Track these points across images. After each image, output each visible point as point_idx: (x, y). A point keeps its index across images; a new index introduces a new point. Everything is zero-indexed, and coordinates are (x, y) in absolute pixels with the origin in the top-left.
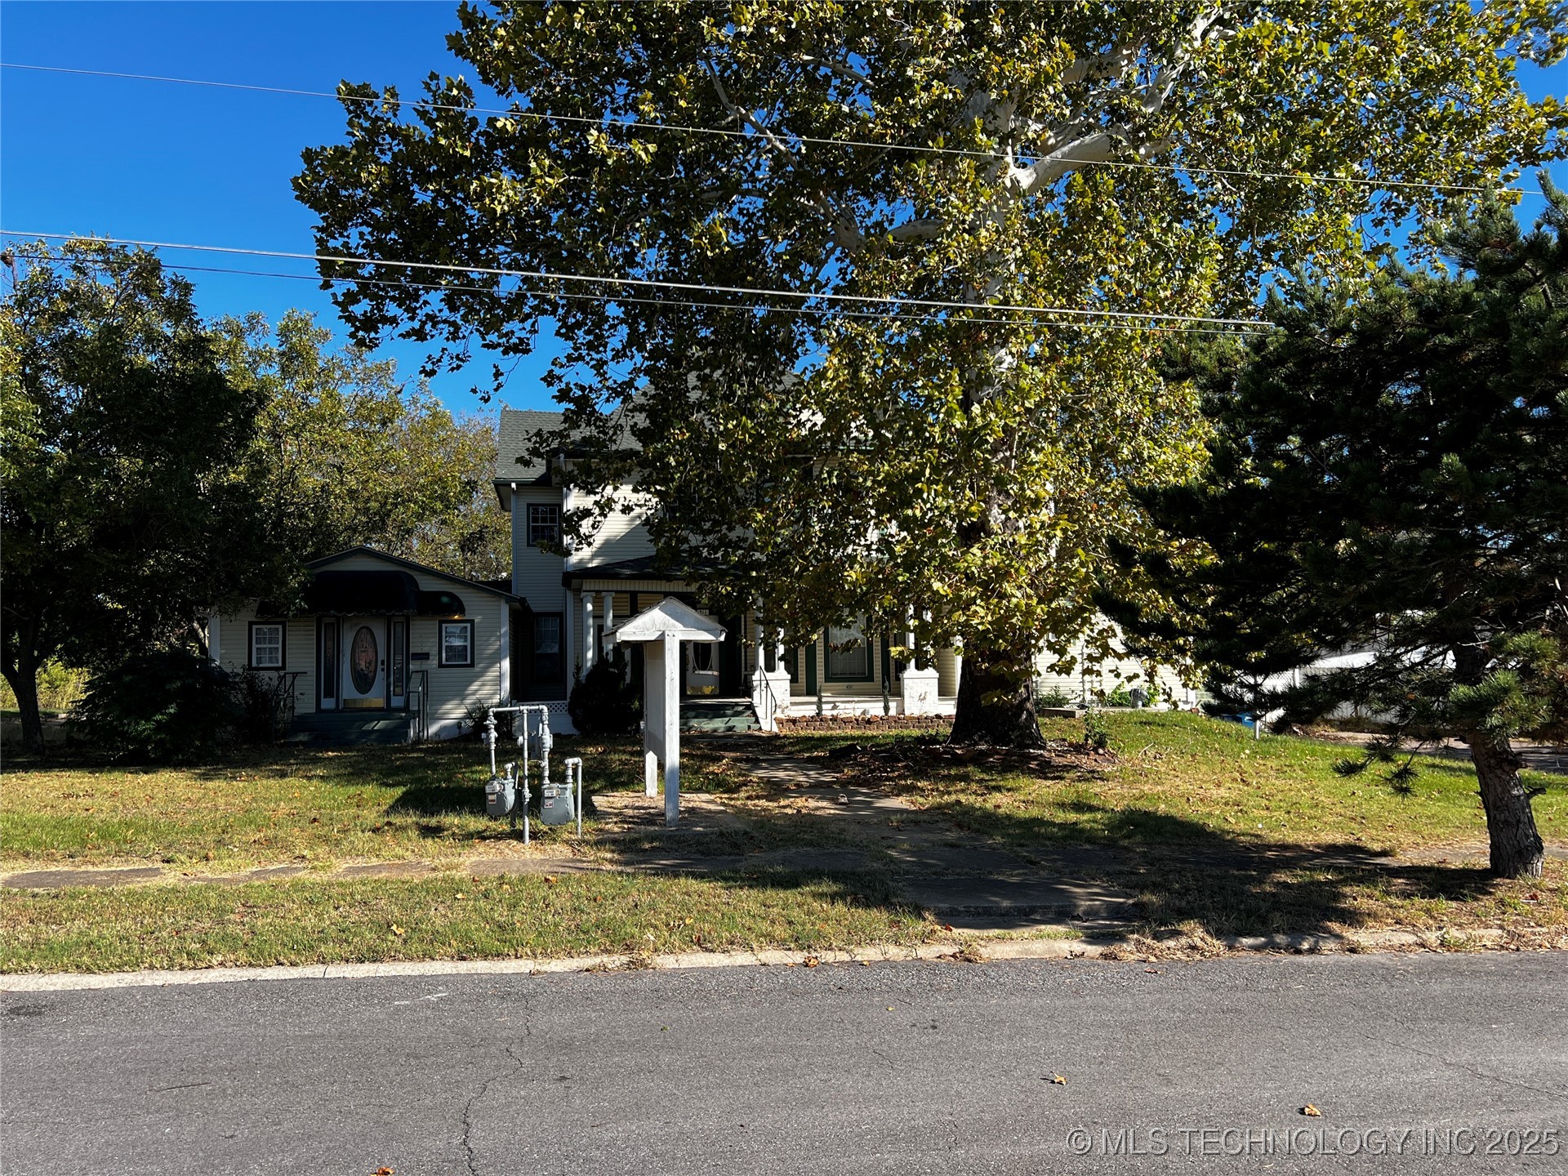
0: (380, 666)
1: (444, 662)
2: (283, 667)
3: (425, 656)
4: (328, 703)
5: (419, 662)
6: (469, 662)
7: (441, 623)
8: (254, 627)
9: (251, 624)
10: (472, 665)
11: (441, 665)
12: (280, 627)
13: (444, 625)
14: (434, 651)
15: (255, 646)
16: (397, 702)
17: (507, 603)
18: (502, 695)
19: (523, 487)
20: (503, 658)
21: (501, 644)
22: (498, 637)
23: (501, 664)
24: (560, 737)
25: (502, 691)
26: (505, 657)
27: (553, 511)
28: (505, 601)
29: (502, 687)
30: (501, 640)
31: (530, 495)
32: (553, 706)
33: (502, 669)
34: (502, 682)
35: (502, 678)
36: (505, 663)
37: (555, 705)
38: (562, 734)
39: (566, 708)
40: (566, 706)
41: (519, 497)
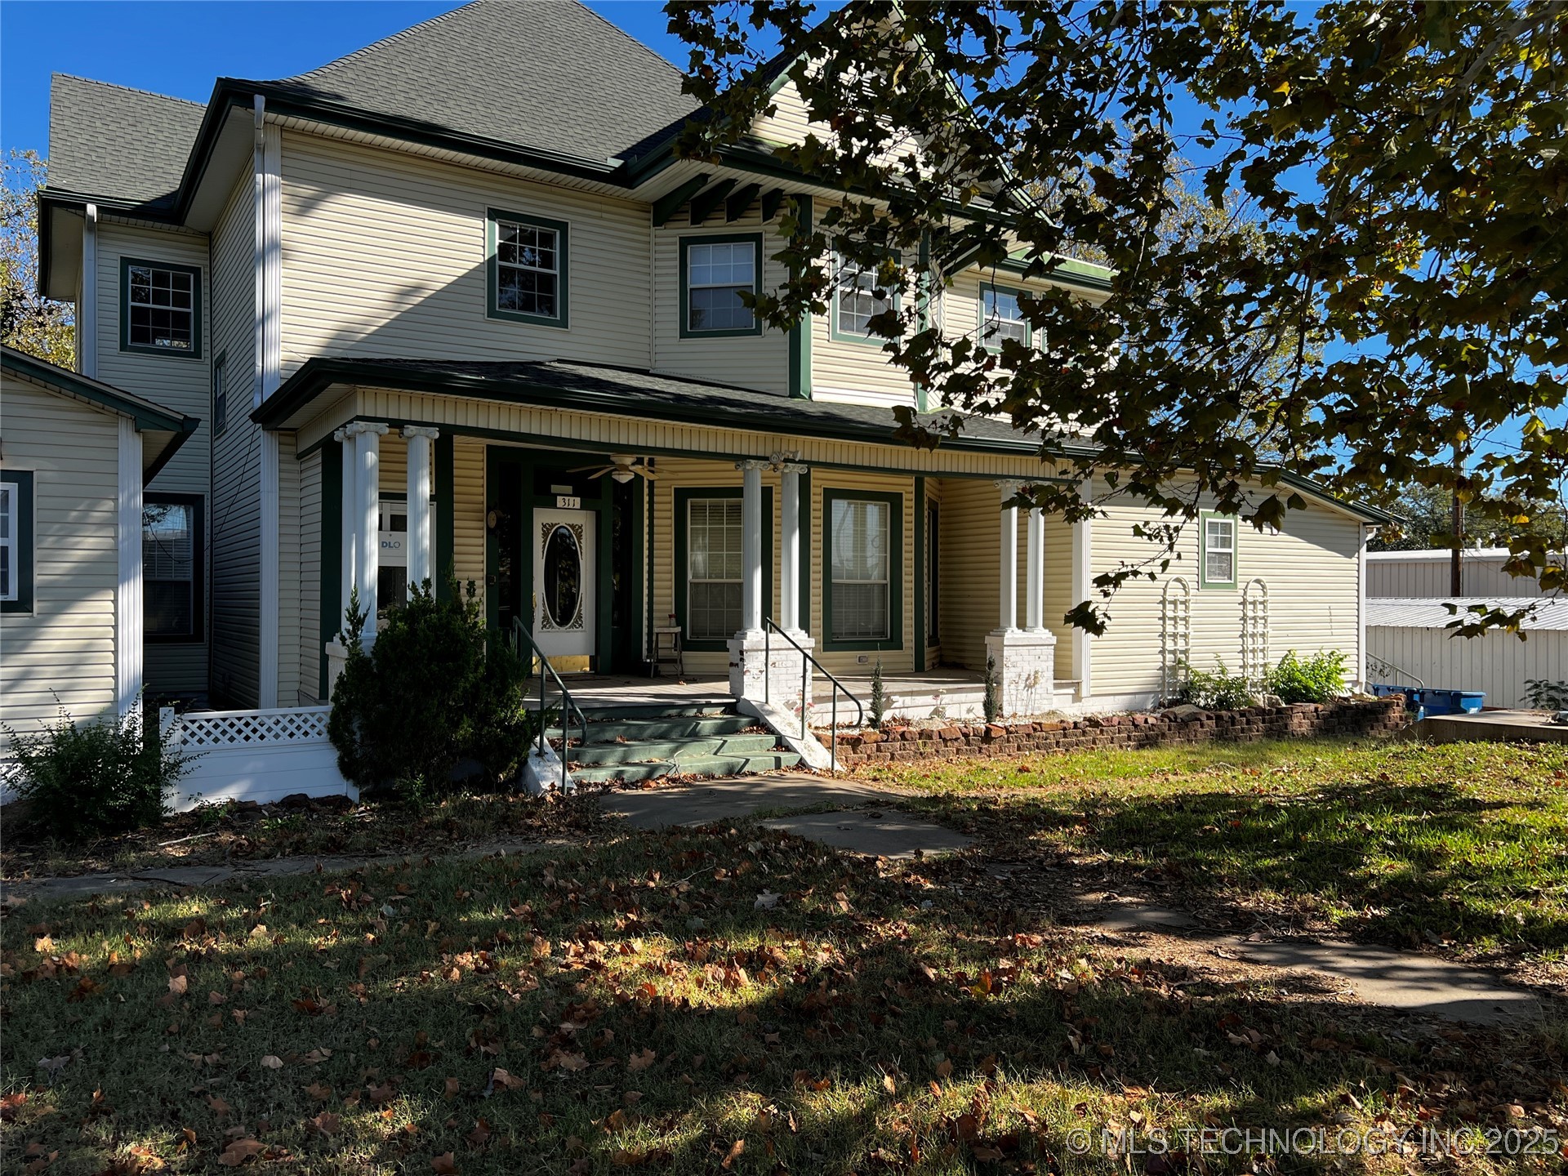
6: (14, 596)
10: (23, 604)
17: (137, 431)
18: (115, 690)
19: (115, 217)
20: (123, 582)
21: (117, 543)
22: (102, 525)
23: (115, 602)
24: (308, 807)
25: (116, 677)
26: (129, 580)
27: (182, 283)
28: (130, 424)
29: (115, 665)
30: (117, 532)
31: (127, 241)
32: (284, 722)
33: (115, 614)
34: (115, 652)
35: (115, 639)
36: (132, 596)
37: (288, 718)
38: (311, 797)
39: (320, 726)
40: (319, 720)
41: (102, 241)
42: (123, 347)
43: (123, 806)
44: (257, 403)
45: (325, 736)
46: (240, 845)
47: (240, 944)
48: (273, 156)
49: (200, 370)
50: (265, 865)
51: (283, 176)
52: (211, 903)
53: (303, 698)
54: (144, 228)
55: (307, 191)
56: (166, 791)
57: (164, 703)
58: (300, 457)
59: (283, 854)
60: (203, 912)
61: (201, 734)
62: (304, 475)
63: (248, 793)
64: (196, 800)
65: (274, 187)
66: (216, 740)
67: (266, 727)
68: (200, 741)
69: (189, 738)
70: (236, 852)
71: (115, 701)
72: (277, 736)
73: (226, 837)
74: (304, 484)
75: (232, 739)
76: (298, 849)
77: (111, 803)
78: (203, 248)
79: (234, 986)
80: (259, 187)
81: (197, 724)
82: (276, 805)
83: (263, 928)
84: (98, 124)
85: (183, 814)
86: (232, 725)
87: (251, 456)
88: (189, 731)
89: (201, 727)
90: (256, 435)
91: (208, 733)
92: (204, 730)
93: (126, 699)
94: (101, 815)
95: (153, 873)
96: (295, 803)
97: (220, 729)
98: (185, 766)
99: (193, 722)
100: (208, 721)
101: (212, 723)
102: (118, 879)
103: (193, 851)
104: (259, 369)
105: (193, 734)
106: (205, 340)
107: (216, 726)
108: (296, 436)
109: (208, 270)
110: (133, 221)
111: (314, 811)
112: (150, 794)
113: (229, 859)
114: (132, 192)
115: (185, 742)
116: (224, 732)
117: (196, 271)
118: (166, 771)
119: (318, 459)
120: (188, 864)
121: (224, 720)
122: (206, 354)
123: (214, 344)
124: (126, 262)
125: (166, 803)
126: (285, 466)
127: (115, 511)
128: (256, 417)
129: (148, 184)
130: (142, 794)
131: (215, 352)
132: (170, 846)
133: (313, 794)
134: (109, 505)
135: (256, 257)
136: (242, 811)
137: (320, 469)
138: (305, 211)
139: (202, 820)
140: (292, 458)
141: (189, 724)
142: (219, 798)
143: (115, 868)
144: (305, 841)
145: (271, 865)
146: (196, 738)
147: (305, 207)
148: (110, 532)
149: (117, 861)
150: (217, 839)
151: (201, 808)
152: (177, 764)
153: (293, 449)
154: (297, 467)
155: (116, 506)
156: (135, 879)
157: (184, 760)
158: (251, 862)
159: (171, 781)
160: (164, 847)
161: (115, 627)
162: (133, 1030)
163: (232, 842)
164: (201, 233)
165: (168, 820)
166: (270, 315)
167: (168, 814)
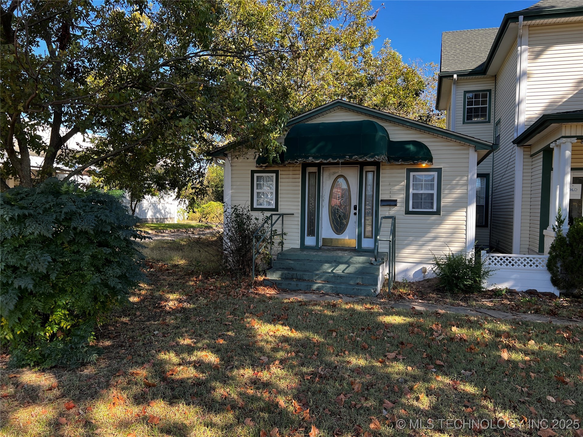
0: (353, 211)
1: (411, 209)
2: (276, 209)
3: (392, 203)
4: (310, 241)
5: (387, 208)
6: (435, 209)
7: (409, 171)
8: (256, 175)
9: (253, 172)
10: (438, 213)
11: (408, 212)
12: (274, 175)
13: (412, 174)
14: (400, 197)
15: (255, 191)
16: (367, 243)
17: (476, 151)
18: (466, 243)
19: (463, 77)
20: (469, 205)
21: (467, 191)
22: (463, 185)
23: (466, 212)
24: (538, 295)
25: (466, 239)
26: (471, 204)
27: (485, 96)
28: (473, 149)
29: (466, 234)
30: (468, 187)
31: (467, 85)
32: (522, 260)
33: (466, 216)
34: (466, 230)
35: (466, 225)
36: (472, 210)
37: (524, 259)
38: (538, 291)
39: (543, 263)
40: (543, 261)
41: (458, 87)
42: (464, 123)
43: (469, 284)
44: (515, 136)
45: (545, 268)
46: (513, 306)
47: (525, 346)
48: (525, 39)
49: (490, 127)
50: (524, 316)
51: (529, 45)
52: (510, 327)
53: (530, 251)
54: (472, 79)
55: (538, 49)
56: (484, 281)
57: (483, 249)
58: (532, 156)
59: (531, 313)
60: (507, 330)
61: (496, 262)
62: (533, 163)
63: (513, 286)
64: (494, 286)
65: (525, 50)
66: (501, 265)
67: (514, 261)
68: (495, 264)
69: (491, 263)
70: (512, 308)
71: (466, 247)
72: (519, 265)
73: (506, 301)
74: (533, 167)
75: (507, 265)
76: (537, 312)
77: (465, 283)
78: (492, 82)
79: (527, 363)
80: (519, 52)
81: (494, 258)
82: (524, 292)
83: (533, 342)
84: (457, 46)
85: (489, 290)
86: (507, 260)
87: (512, 156)
88: (491, 260)
89: (495, 259)
90: (514, 149)
91: (498, 262)
92: (497, 260)
93: (469, 247)
94: (462, 286)
95: (482, 310)
96: (531, 293)
97: (503, 261)
98: (491, 273)
99: (493, 257)
100: (498, 257)
101: (500, 258)
102: (471, 310)
103: (495, 305)
104: (516, 123)
105: (493, 262)
106: (492, 116)
107: (501, 259)
108: (531, 148)
109: (494, 89)
110: (468, 77)
111: (540, 297)
112: (478, 281)
113: (509, 310)
114: (468, 67)
115: (490, 264)
116: (504, 262)
117: (490, 91)
118: (484, 274)
119: (541, 155)
120: (494, 310)
121: (504, 257)
122: (492, 121)
123: (496, 117)
124: (466, 92)
125: (483, 285)
126: (526, 160)
127: (467, 180)
128: (514, 142)
129: (474, 63)
130: (475, 281)
131: (496, 119)
132: (486, 301)
133: (539, 290)
134: (466, 178)
135: (516, 80)
136: (510, 292)
137: (542, 160)
138: (538, 57)
139: (496, 294)
140: (529, 156)
141: (491, 258)
142: (503, 286)
143: (469, 306)
144: (540, 309)
145: (526, 316)
146: (494, 263)
147: (537, 55)
148: (465, 187)
149: (469, 304)
150: (503, 302)
151: (496, 289)
152: (488, 272)
153: (529, 153)
154: (531, 160)
155: (468, 178)
156: (477, 311)
157: (490, 271)
158: (518, 313)
159: (486, 278)
160: (484, 301)
161: (466, 221)
162: (491, 369)
163: (509, 304)
164: (492, 76)
165: (483, 291)
166: (522, 101)
167: (483, 290)
